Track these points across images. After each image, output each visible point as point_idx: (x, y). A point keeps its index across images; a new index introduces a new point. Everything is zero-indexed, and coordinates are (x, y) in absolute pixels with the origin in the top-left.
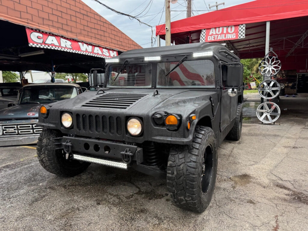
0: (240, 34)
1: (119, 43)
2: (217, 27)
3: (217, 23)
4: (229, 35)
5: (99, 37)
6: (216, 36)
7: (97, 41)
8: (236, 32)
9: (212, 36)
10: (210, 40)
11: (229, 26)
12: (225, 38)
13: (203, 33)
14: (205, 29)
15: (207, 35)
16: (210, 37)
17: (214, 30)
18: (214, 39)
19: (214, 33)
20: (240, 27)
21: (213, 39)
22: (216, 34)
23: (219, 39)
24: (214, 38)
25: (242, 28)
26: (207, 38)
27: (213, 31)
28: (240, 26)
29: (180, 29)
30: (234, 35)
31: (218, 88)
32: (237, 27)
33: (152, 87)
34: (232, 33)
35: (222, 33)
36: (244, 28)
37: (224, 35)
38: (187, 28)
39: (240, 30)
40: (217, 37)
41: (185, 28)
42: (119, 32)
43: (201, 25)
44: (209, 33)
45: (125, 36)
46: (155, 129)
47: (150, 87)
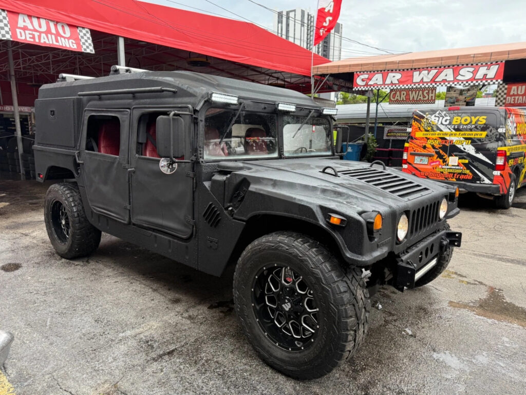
0: (84, 44)
2: (34, 17)
4: (63, 39)
6: (36, 34)
8: (76, 39)
11: (57, 22)
12: (57, 44)
14: (4, 10)
15: (14, 25)
17: (27, 19)
18: (32, 40)
19: (30, 27)
20: (81, 31)
21: (30, 38)
23: (45, 42)
24: (31, 36)
25: (85, 35)
27: (24, 21)
28: (79, 29)
30: (73, 42)
32: (74, 29)
34: (68, 39)
35: (48, 32)
37: (53, 36)
40: (39, 37)
44: (17, 22)
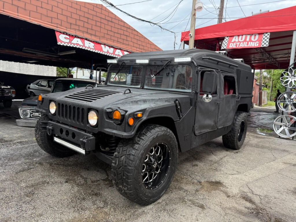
0: (263, 42)
1: (141, 47)
2: (241, 35)
3: (240, 31)
4: (252, 43)
5: (122, 41)
6: (238, 43)
7: (120, 45)
8: (260, 40)
9: (234, 43)
10: (232, 46)
11: (252, 34)
12: (247, 46)
13: (225, 40)
14: (228, 37)
15: (230, 42)
16: (232, 44)
17: (237, 37)
18: (235, 47)
19: (237, 41)
20: (264, 35)
21: (235, 46)
22: (239, 42)
23: (241, 46)
24: (236, 45)
25: (266, 37)
26: (228, 45)
27: (235, 39)
28: (264, 34)
29: (204, 35)
30: (257, 43)
31: (193, 93)
32: (261, 35)
33: (141, 87)
34: (255, 42)
35: (245, 40)
36: (268, 36)
37: (246, 42)
38: (211, 35)
39: (264, 39)
40: (239, 44)
41: (209, 35)
42: (142, 37)
43: (224, 32)
44: (232, 40)
45: (148, 41)
46: (106, 121)
47: (139, 87)
